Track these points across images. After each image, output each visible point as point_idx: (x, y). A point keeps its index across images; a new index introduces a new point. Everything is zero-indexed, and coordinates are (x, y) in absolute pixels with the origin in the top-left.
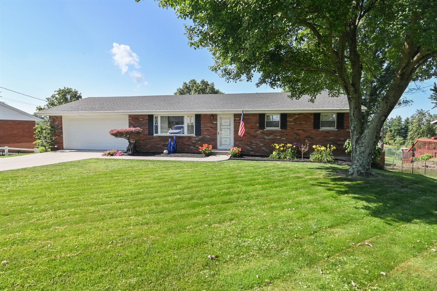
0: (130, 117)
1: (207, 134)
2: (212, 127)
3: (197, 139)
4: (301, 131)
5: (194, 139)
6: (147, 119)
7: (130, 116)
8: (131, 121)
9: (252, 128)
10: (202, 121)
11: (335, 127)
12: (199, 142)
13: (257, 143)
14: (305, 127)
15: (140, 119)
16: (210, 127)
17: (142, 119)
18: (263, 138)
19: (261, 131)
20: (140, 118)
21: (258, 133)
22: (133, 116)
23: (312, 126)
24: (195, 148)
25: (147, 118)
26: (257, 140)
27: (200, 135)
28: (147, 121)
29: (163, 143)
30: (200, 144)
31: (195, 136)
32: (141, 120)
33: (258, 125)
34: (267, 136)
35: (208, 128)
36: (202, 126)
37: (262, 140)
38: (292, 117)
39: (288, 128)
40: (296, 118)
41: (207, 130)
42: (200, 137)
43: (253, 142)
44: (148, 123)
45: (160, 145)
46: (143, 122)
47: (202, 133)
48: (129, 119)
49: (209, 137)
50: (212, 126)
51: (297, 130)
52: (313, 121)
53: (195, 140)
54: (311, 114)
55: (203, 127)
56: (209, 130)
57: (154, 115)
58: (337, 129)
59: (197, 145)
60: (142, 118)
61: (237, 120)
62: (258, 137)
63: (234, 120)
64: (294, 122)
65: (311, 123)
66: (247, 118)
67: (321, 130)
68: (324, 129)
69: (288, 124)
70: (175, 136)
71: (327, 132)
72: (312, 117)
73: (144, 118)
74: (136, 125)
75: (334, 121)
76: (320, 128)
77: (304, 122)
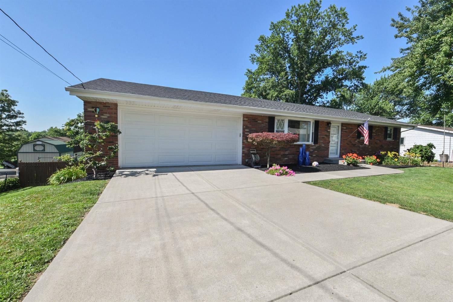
0: (247, 118)
1: (322, 143)
3: (314, 148)
4: (378, 141)
5: (312, 148)
6: (266, 122)
7: (245, 116)
8: (247, 123)
9: (353, 138)
10: (319, 128)
11: (391, 138)
12: (316, 151)
13: (355, 151)
14: (381, 138)
15: (259, 122)
16: (325, 135)
17: (260, 122)
18: (358, 147)
19: (358, 140)
20: (259, 120)
21: (356, 142)
22: (249, 116)
23: (383, 137)
24: (312, 158)
25: (267, 120)
26: (356, 148)
28: (267, 124)
29: (282, 153)
30: (316, 153)
31: (313, 144)
32: (259, 123)
33: (357, 135)
34: (361, 145)
35: (324, 136)
36: (319, 134)
37: (358, 148)
38: (375, 129)
39: (373, 138)
41: (322, 138)
42: (317, 145)
43: (353, 150)
44: (267, 127)
45: (280, 156)
46: (262, 125)
47: (319, 141)
48: (244, 120)
49: (323, 145)
50: (327, 134)
52: (384, 133)
53: (312, 149)
54: (383, 127)
56: (324, 138)
57: (276, 117)
58: (393, 139)
60: (261, 120)
61: (344, 129)
62: (356, 146)
63: (342, 129)
64: (375, 133)
65: (383, 135)
66: (350, 127)
67: (387, 140)
68: (388, 139)
69: (373, 134)
70: (304, 144)
71: (390, 142)
72: (384, 130)
73: (263, 120)
74: (254, 129)
75: (392, 134)
76: (387, 139)
77: (380, 134)
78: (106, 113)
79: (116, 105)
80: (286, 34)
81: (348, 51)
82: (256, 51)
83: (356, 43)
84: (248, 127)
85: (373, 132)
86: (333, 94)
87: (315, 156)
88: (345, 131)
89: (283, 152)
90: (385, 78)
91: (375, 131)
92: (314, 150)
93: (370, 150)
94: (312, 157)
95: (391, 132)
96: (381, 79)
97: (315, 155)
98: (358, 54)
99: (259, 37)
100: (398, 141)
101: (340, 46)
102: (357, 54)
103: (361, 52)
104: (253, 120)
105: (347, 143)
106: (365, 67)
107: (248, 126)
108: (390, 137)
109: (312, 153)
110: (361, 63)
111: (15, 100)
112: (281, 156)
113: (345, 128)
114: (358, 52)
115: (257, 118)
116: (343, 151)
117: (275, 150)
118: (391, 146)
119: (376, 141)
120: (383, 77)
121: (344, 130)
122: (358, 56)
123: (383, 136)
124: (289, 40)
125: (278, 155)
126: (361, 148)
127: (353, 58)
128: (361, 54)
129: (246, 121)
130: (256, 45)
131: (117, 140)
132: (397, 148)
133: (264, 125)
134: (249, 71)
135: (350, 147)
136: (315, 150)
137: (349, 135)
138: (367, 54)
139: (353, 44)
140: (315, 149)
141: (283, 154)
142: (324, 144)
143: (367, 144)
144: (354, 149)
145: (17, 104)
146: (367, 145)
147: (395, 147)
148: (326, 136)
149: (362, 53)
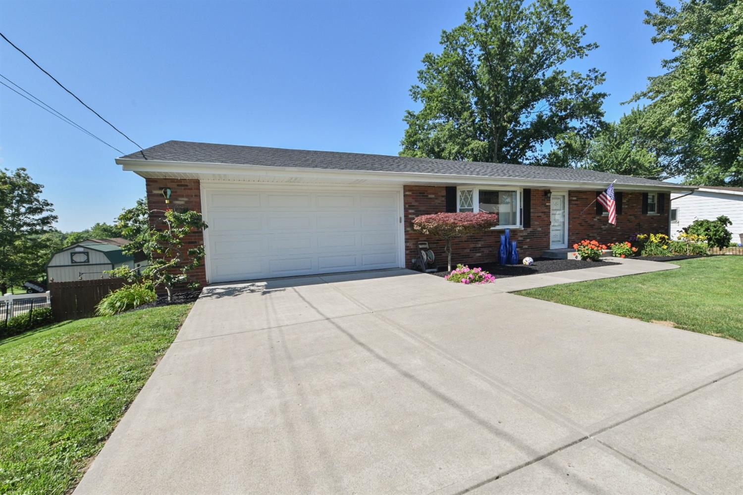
0: (409, 191)
1: (538, 225)
2: (545, 212)
3: (525, 234)
4: (632, 217)
5: (521, 234)
6: (442, 196)
7: (407, 188)
8: (410, 200)
9: (590, 214)
10: (532, 202)
11: (655, 211)
12: (528, 240)
13: (594, 236)
14: (636, 212)
15: (430, 196)
16: (542, 212)
17: (433, 196)
19: (598, 218)
20: (430, 194)
21: (595, 221)
22: (414, 189)
23: (641, 210)
24: (522, 251)
25: (444, 193)
26: (595, 231)
27: (530, 227)
28: (444, 199)
29: (472, 246)
31: (523, 229)
32: (431, 198)
33: (595, 208)
34: (604, 225)
35: (540, 214)
36: (532, 210)
37: (599, 230)
38: (626, 198)
39: (623, 213)
40: (629, 199)
41: (538, 217)
42: (529, 230)
43: (591, 235)
44: (444, 203)
45: (468, 251)
46: (436, 201)
47: (532, 222)
48: (405, 196)
49: (540, 229)
50: (545, 210)
51: (630, 215)
52: (642, 203)
53: (521, 236)
54: (640, 194)
55: (533, 213)
56: (540, 216)
57: (458, 188)
58: (658, 213)
59: (524, 245)
60: (433, 194)
61: (573, 200)
62: (596, 227)
63: (570, 201)
64: (627, 205)
65: (640, 206)
66: (584, 197)
67: (648, 215)
68: (650, 213)
69: (623, 206)
70: (508, 229)
71: (652, 217)
72: (641, 198)
73: (437, 194)
74: (422, 208)
75: (655, 204)
76: (647, 213)
77: (635, 205)
78: (182, 196)
79: (197, 182)
80: (467, 49)
81: (573, 71)
82: (420, 81)
83: (586, 55)
84: (414, 206)
85: (624, 203)
86: (552, 143)
87: (526, 249)
88: (575, 204)
89: (473, 243)
90: (638, 110)
91: (627, 201)
92: (524, 238)
93: (620, 233)
94: (521, 249)
95: (653, 201)
96: (633, 113)
97: (526, 247)
98: (590, 74)
99: (424, 56)
100: (666, 215)
101: (560, 63)
102: (588, 74)
103: (596, 70)
104: (420, 193)
105: (579, 224)
106: (604, 95)
107: (413, 204)
108: (652, 210)
109: (522, 243)
110: (597, 89)
111: (38, 183)
112: (471, 250)
113: (575, 198)
114: (590, 70)
115: (427, 191)
116: (573, 238)
117: (459, 242)
118: (655, 225)
119: (629, 217)
120: (636, 110)
121: (573, 202)
122: (591, 77)
123: (639, 208)
124: (473, 58)
125: (465, 249)
126: (605, 230)
127: (583, 81)
128: (596, 74)
129: (409, 196)
130: (419, 70)
131: (202, 239)
132: (666, 228)
133: (439, 202)
134: (409, 113)
135: (585, 229)
136: (527, 238)
137: (582, 211)
138: (605, 73)
139: (581, 58)
140: (526, 236)
141: (474, 248)
142: (540, 227)
143: (613, 223)
144: (592, 233)
145: (41, 189)
146: (613, 225)
147: (662, 226)
148: (543, 214)
149: (597, 72)
